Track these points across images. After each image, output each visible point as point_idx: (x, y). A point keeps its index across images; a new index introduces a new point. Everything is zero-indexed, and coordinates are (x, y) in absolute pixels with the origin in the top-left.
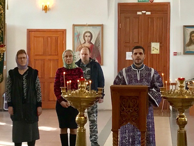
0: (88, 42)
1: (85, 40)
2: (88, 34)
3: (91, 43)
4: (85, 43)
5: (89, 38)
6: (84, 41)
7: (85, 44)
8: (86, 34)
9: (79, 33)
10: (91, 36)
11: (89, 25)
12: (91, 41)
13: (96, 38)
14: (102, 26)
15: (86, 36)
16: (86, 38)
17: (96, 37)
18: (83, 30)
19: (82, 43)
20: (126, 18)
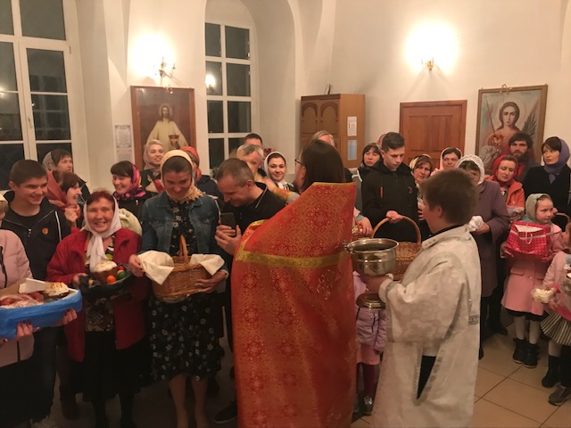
0: (509, 126)
1: (502, 121)
2: (510, 109)
3: (515, 128)
4: (502, 127)
5: (513, 117)
6: (501, 124)
7: (502, 130)
8: (506, 110)
9: (490, 107)
10: (517, 113)
11: (515, 90)
12: (516, 125)
13: (526, 118)
14: (543, 90)
15: (507, 114)
16: (506, 118)
17: (528, 114)
18: (501, 101)
19: (496, 128)
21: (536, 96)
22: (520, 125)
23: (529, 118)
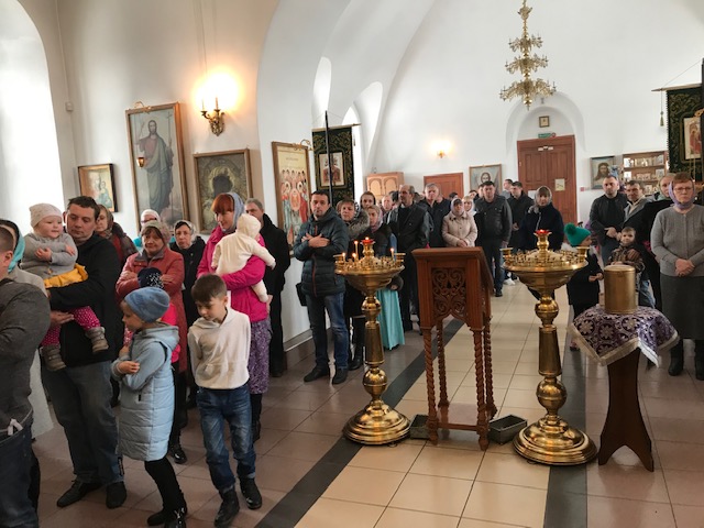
2: (486, 176)
5: (488, 180)
6: (482, 183)
8: (484, 176)
9: (476, 175)
10: (489, 178)
11: (487, 167)
14: (500, 166)
15: (484, 178)
16: (484, 180)
17: (495, 178)
18: (481, 172)
20: (526, 155)
21: (497, 169)
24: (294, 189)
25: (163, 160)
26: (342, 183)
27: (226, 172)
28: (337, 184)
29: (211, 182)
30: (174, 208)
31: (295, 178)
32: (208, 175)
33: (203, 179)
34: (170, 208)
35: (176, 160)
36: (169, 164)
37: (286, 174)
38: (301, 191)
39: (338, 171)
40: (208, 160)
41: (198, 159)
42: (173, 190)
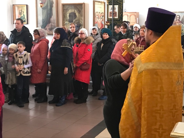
1: (176, 19)
2: (178, 16)
3: (180, 21)
4: (176, 20)
5: (179, 18)
10: (180, 17)
11: (179, 12)
16: (177, 18)
21: (183, 14)
22: (181, 20)
23: (182, 18)
24: (99, 19)
25: (49, 5)
26: (117, 17)
27: (74, 11)
28: (115, 18)
29: (68, 15)
30: (52, 24)
31: (100, 15)
32: (67, 12)
33: (65, 13)
34: (51, 24)
35: (54, 5)
36: (51, 7)
37: (97, 14)
38: (102, 20)
39: (116, 13)
40: (68, 6)
41: (64, 5)
42: (52, 17)
